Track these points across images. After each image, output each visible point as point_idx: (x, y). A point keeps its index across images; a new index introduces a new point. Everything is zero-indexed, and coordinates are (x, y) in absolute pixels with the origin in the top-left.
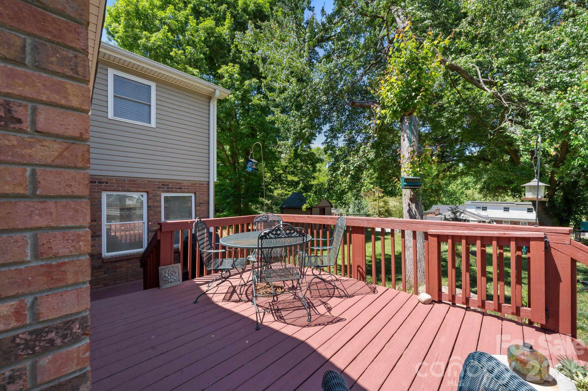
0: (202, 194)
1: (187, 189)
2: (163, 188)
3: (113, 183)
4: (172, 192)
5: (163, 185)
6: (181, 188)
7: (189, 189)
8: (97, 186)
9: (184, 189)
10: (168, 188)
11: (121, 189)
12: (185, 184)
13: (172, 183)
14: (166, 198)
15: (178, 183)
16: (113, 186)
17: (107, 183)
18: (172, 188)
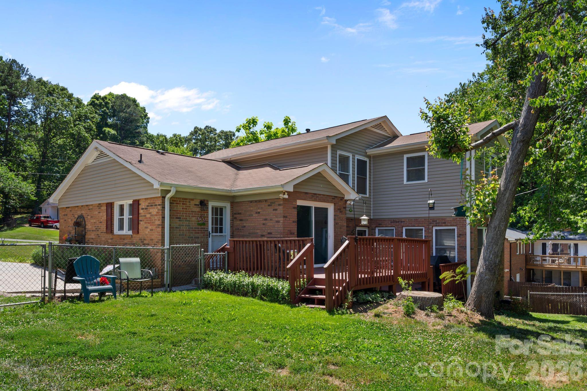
0: (462, 227)
1: (449, 223)
2: (433, 223)
3: (407, 222)
4: (439, 226)
5: (433, 221)
6: (445, 223)
7: (451, 223)
8: (400, 224)
9: (448, 223)
10: (436, 223)
11: (410, 225)
12: (448, 219)
13: (439, 219)
14: (436, 230)
15: (443, 219)
16: (407, 224)
17: (404, 222)
18: (439, 223)
